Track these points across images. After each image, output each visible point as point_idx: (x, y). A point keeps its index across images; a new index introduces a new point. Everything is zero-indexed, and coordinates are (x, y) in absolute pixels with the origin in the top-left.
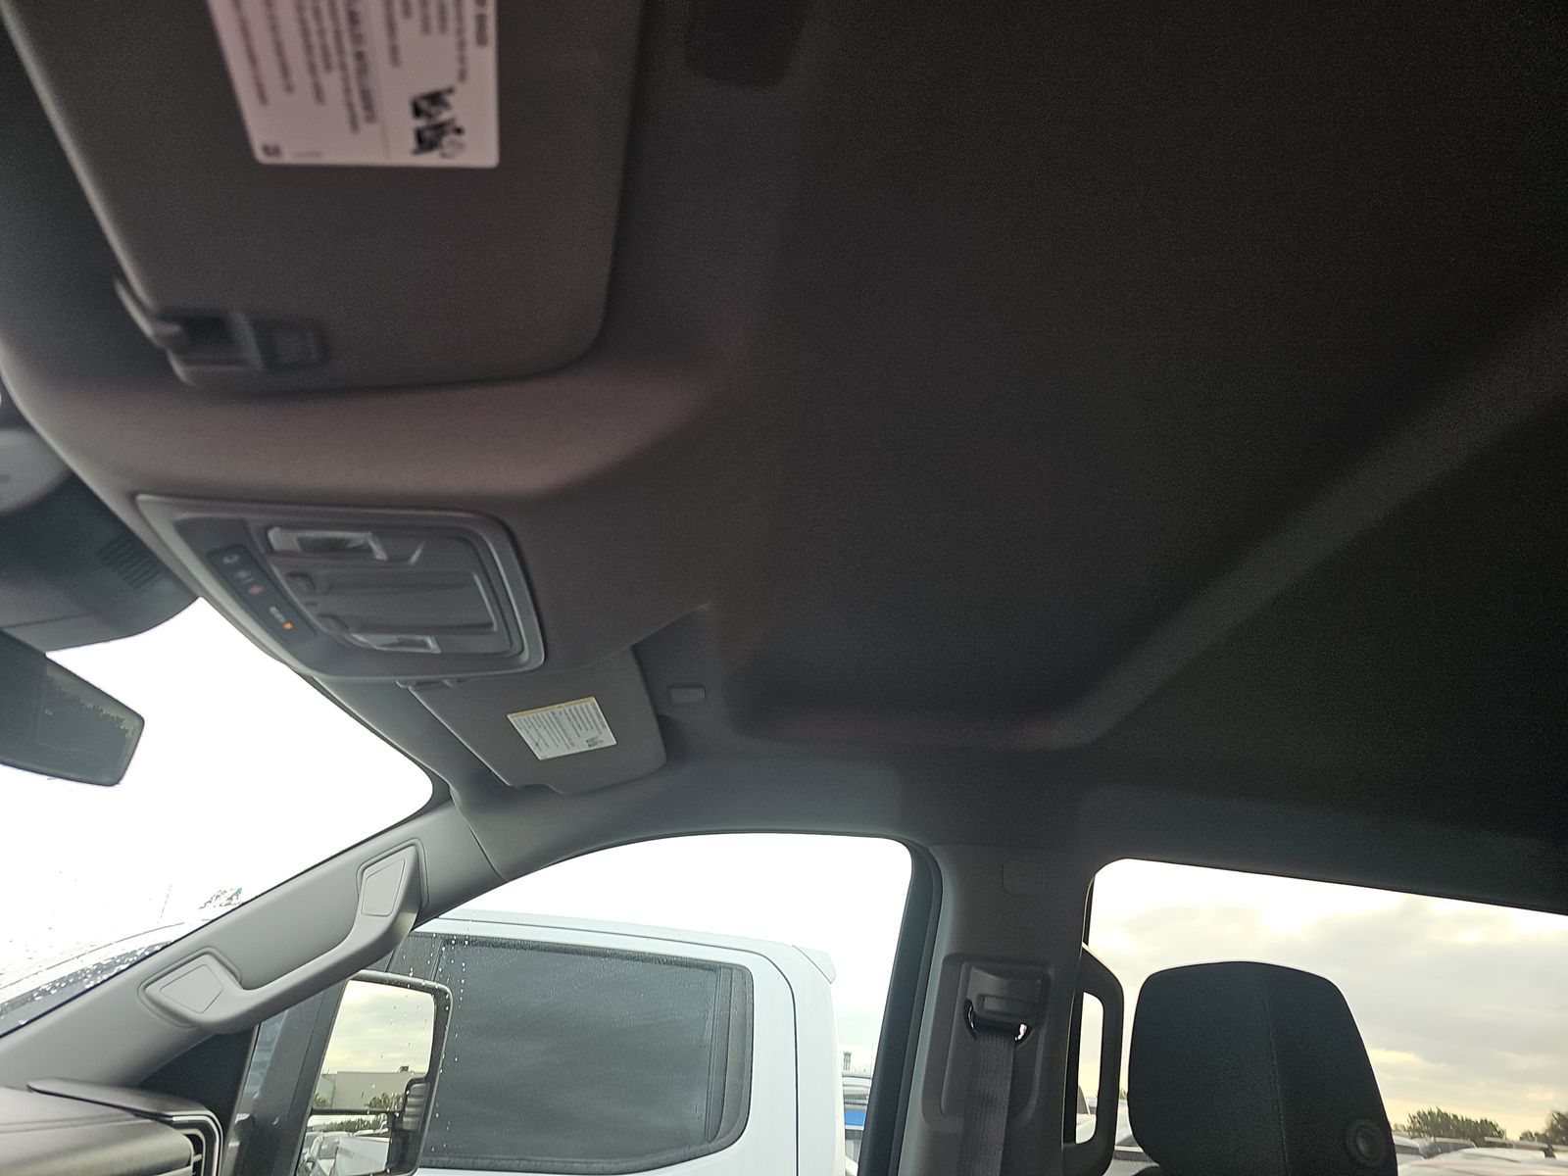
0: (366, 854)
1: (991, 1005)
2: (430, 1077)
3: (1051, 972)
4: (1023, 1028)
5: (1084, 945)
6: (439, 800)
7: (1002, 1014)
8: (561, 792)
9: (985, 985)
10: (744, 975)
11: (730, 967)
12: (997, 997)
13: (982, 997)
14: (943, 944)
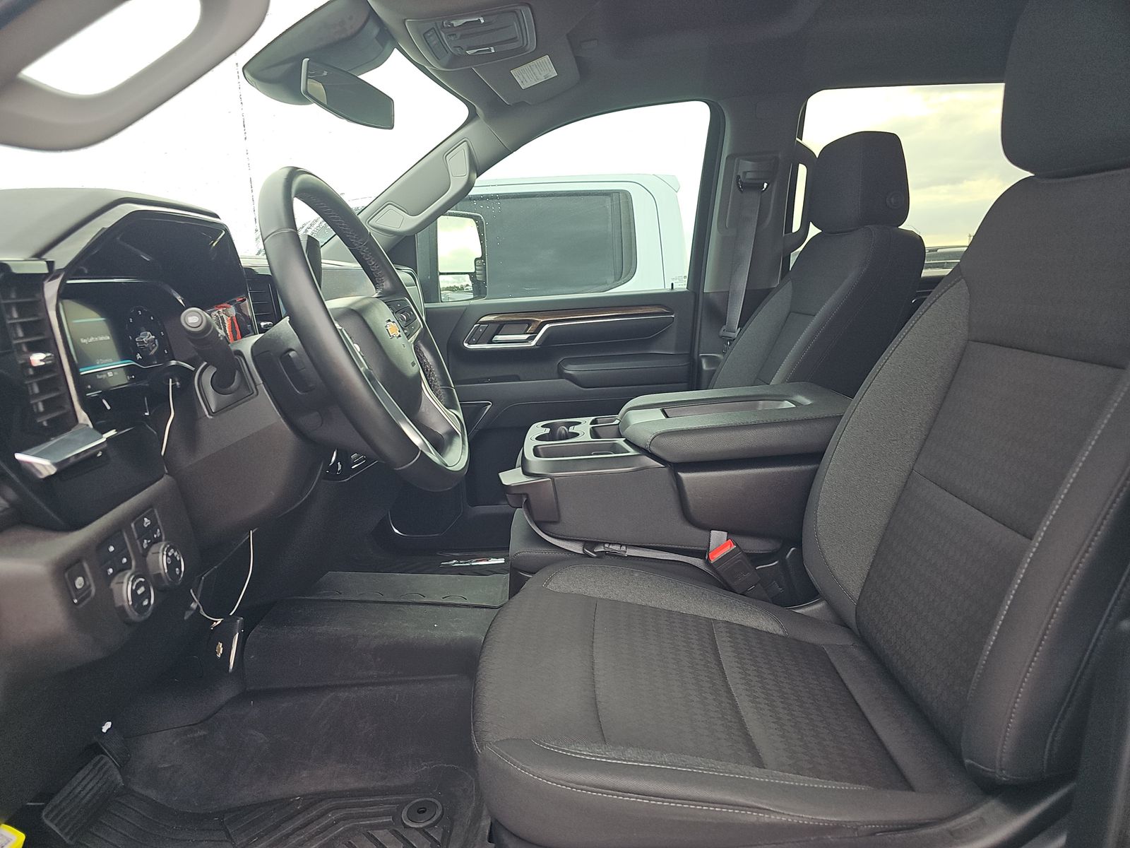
0: (444, 149)
1: (749, 176)
2: (483, 257)
3: (780, 156)
4: (765, 185)
5: (797, 139)
6: (472, 117)
7: (755, 179)
8: (530, 103)
9: (747, 168)
10: (626, 196)
11: (618, 192)
12: (752, 171)
13: (745, 173)
14: (726, 151)
